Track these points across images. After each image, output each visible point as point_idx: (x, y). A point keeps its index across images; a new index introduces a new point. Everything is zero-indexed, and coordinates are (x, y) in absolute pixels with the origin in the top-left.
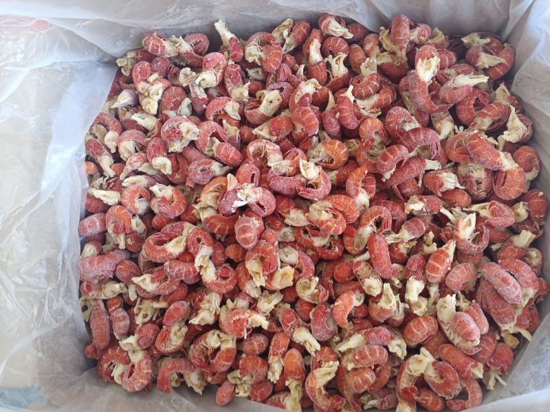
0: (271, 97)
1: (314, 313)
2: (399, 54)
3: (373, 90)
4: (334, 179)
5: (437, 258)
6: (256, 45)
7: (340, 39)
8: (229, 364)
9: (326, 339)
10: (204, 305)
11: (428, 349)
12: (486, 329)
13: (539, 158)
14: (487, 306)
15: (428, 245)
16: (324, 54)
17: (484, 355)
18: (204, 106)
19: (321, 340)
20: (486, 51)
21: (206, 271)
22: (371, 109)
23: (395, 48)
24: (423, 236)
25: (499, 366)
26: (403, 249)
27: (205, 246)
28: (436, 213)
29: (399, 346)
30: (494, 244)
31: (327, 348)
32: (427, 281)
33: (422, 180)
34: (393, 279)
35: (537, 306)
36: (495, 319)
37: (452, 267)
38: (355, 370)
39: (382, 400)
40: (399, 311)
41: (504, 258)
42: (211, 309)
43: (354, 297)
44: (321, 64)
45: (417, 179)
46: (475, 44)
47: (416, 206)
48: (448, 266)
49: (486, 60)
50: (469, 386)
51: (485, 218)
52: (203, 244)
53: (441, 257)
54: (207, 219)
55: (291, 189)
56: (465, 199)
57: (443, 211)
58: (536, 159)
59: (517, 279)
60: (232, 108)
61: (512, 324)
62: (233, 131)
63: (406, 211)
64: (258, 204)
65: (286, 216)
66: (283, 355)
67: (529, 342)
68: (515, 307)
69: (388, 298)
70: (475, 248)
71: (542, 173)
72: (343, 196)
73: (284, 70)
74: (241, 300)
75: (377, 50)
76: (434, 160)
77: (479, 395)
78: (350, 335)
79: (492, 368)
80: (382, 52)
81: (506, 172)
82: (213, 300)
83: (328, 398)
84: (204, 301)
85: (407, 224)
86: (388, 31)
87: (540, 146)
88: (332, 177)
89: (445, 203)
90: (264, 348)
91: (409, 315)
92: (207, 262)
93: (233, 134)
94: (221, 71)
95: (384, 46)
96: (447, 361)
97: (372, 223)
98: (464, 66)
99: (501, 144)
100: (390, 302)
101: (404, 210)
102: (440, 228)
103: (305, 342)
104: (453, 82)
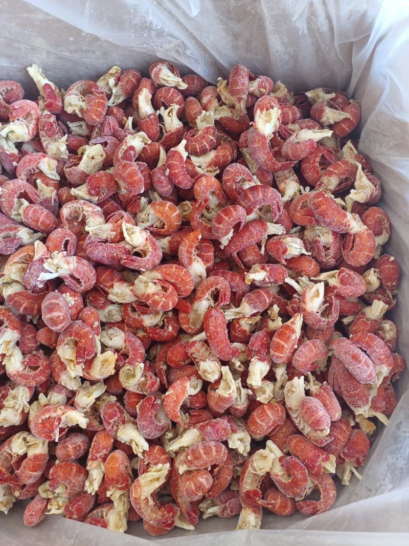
0: (93, 152)
1: (141, 406)
2: (237, 106)
3: (209, 146)
4: (165, 246)
5: (282, 335)
6: (77, 95)
7: (173, 89)
8: (38, 474)
9: (156, 437)
10: (8, 402)
11: (274, 442)
12: (338, 415)
13: (388, 220)
14: (340, 388)
15: (273, 320)
16: (156, 106)
17: (336, 445)
18: (15, 163)
19: (150, 438)
20: (331, 106)
21: (10, 360)
22: (208, 167)
23: (233, 99)
24: (267, 309)
25: (355, 457)
26: (245, 325)
27: (9, 329)
28: (280, 283)
29: (241, 440)
30: (346, 316)
31: (157, 447)
32: (273, 362)
33: (265, 246)
34: (233, 360)
35: (393, 386)
36: (347, 402)
37: (299, 344)
38: (188, 472)
39: (223, 506)
40: (241, 398)
41: (356, 332)
42: (17, 407)
43: (188, 384)
44: (152, 116)
45: (259, 245)
46: (320, 100)
47: (258, 275)
48: (294, 344)
49: (331, 115)
50: (321, 483)
51: (335, 287)
52: (6, 327)
53: (286, 334)
54: (10, 296)
55: (113, 258)
56: (312, 266)
57: (289, 281)
58: (385, 221)
59: (369, 356)
60: (48, 166)
61: (367, 408)
62: (48, 192)
63: (246, 281)
64: (72, 276)
65: (110, 291)
66: (104, 459)
67: (386, 426)
68: (369, 387)
69: (227, 384)
70: (324, 322)
71: (393, 236)
72: (174, 265)
73: (109, 123)
74: (55, 394)
75: (215, 103)
76: (276, 223)
77: (332, 493)
78: (185, 430)
79: (346, 460)
80: (221, 106)
81: (355, 235)
82: (20, 396)
83: (159, 509)
84: (9, 398)
85: (248, 296)
86: (226, 81)
87: (390, 207)
88: (164, 244)
89: (290, 272)
90: (82, 452)
91: (253, 403)
92: (12, 350)
93: (48, 195)
94: (34, 122)
95: (223, 98)
96: (295, 455)
97: (207, 295)
98: (308, 121)
99: (349, 206)
100: (230, 388)
101: (244, 280)
102: (286, 301)
103: (131, 441)
104: (296, 137)
